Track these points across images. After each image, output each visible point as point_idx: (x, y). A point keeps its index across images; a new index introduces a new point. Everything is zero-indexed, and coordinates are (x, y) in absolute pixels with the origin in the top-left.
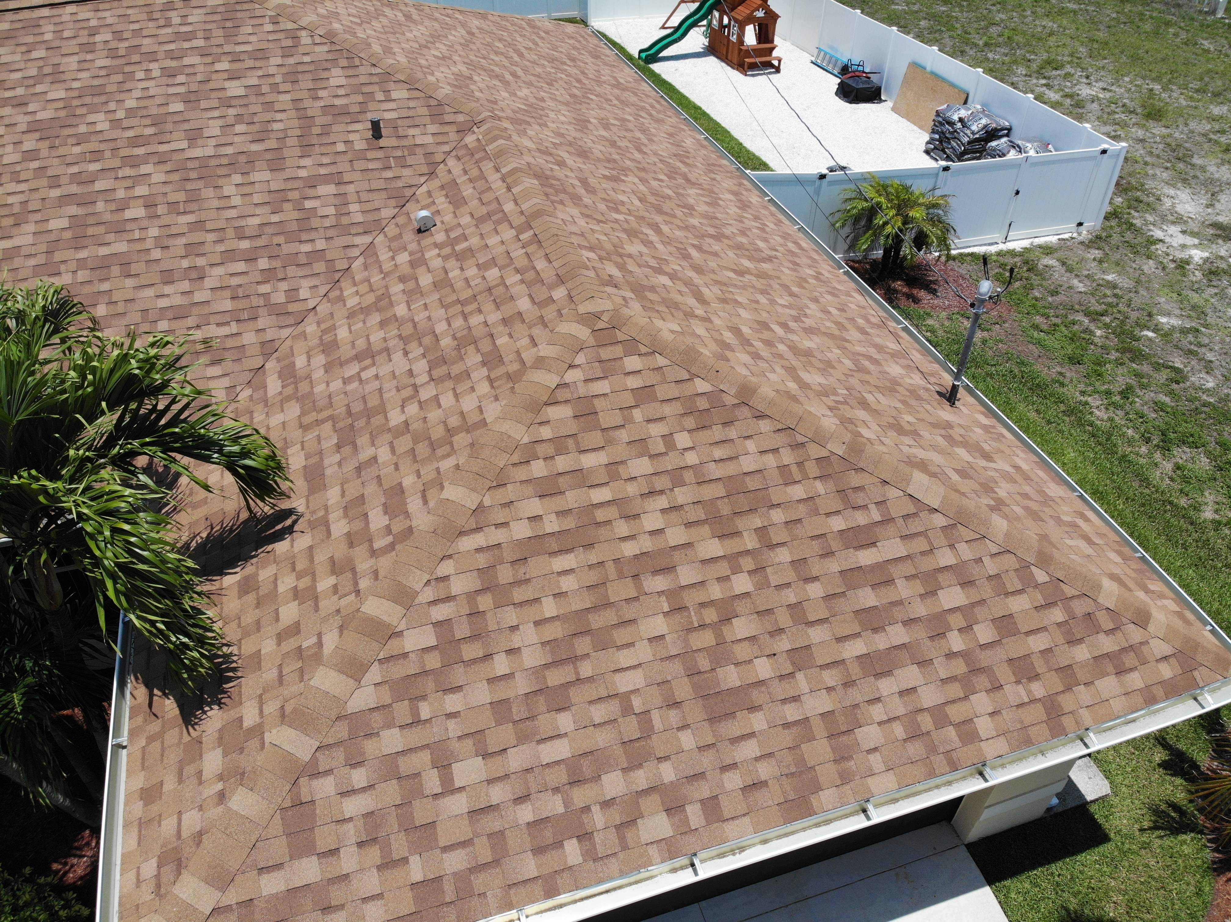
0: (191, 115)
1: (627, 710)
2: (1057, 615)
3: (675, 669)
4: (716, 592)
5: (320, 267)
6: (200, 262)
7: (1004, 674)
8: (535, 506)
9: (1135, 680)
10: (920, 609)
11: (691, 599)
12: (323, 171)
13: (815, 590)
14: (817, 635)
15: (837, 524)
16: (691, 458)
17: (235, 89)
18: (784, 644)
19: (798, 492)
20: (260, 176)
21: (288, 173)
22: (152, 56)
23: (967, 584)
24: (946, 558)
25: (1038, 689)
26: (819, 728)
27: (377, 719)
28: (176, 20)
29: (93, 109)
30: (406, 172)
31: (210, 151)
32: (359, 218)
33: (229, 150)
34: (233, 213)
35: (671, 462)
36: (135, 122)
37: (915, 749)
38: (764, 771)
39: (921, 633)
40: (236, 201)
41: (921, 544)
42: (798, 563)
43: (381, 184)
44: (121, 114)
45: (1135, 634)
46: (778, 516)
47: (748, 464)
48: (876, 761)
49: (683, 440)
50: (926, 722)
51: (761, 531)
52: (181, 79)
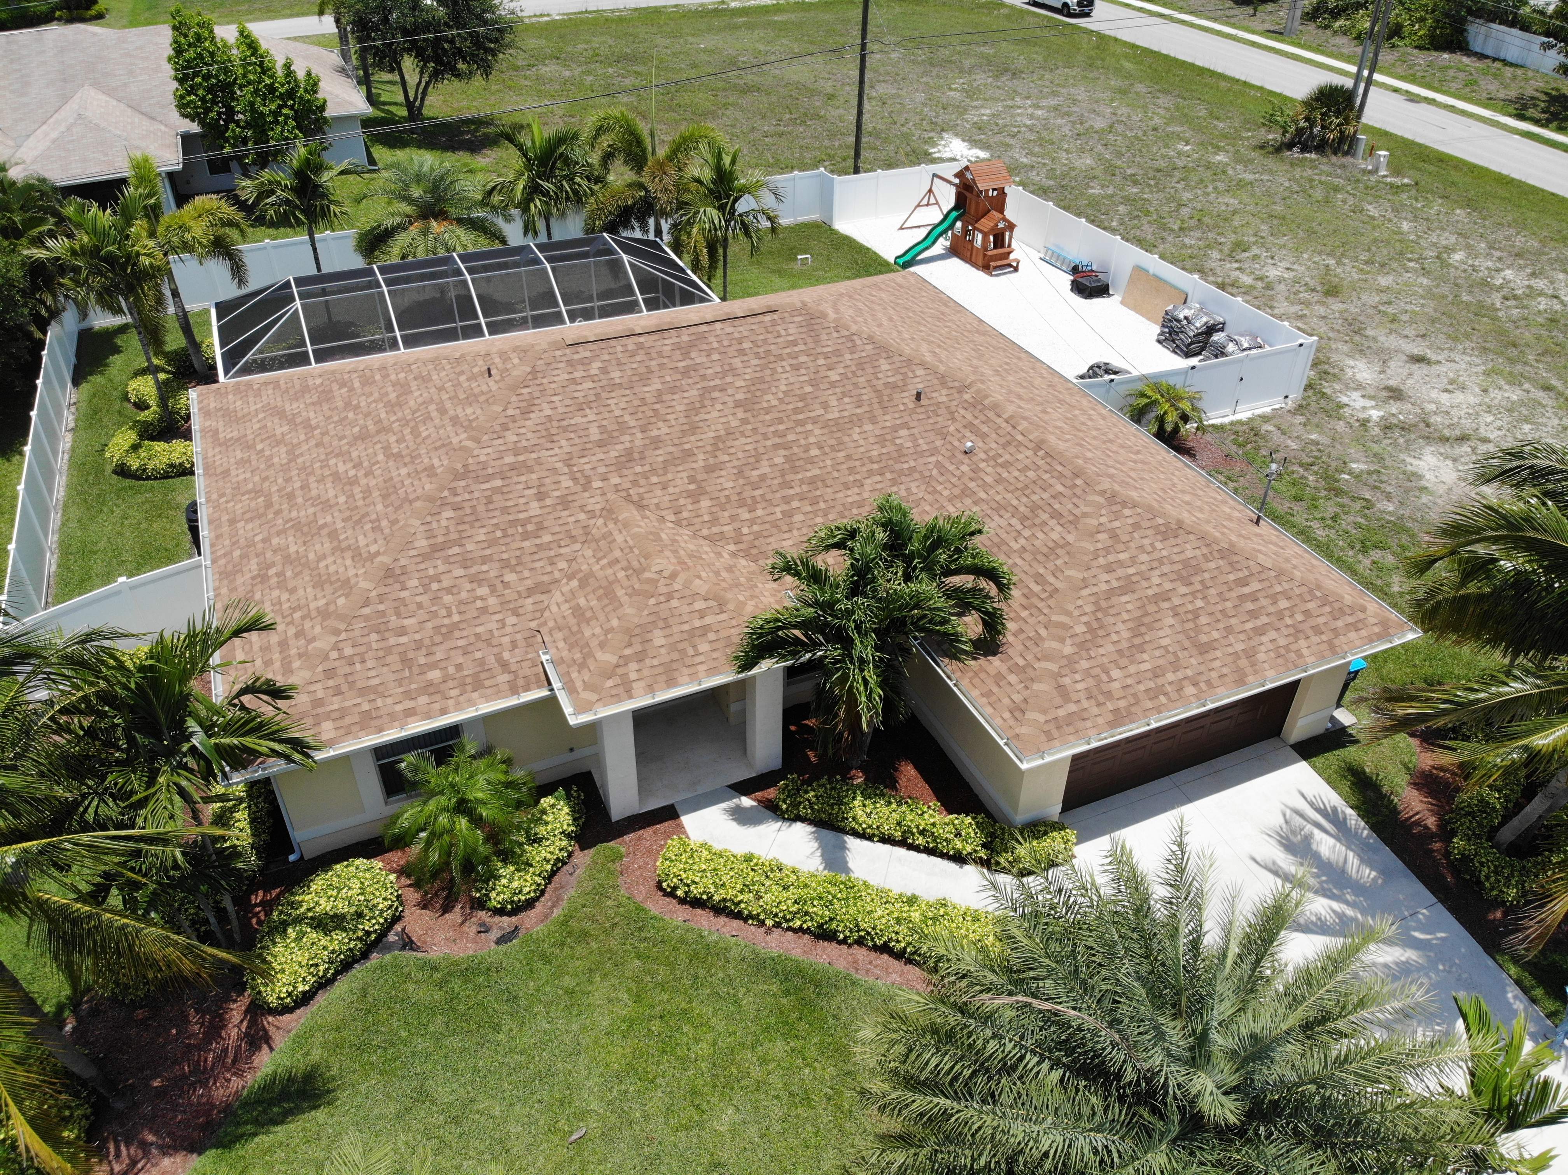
0: (818, 393)
1: (1168, 652)
2: (1327, 609)
3: (1181, 637)
4: (1190, 607)
5: (916, 476)
6: (858, 477)
7: (1310, 632)
8: (1105, 577)
9: (1363, 633)
10: (1272, 609)
11: (1181, 610)
12: (898, 422)
13: (1229, 604)
14: (1233, 621)
15: (1231, 577)
16: (1165, 553)
17: (834, 376)
18: (1221, 625)
19: (1212, 565)
20: (868, 427)
21: (881, 424)
22: (781, 358)
23: (1289, 598)
24: (1278, 589)
25: (1324, 638)
26: (1241, 654)
27: (1076, 657)
28: (783, 333)
29: (765, 392)
30: (940, 419)
31: (837, 415)
32: (925, 447)
33: (846, 414)
34: (862, 449)
35: (1156, 555)
36: (790, 399)
37: (1280, 661)
38: (1225, 670)
39: (1273, 618)
40: (862, 442)
41: (1266, 584)
42: (1220, 594)
43: (929, 427)
44: (781, 395)
45: (1361, 616)
46: (1207, 575)
47: (1189, 554)
48: (1266, 665)
49: (1159, 545)
50: (1282, 651)
51: (1202, 582)
52: (803, 371)
